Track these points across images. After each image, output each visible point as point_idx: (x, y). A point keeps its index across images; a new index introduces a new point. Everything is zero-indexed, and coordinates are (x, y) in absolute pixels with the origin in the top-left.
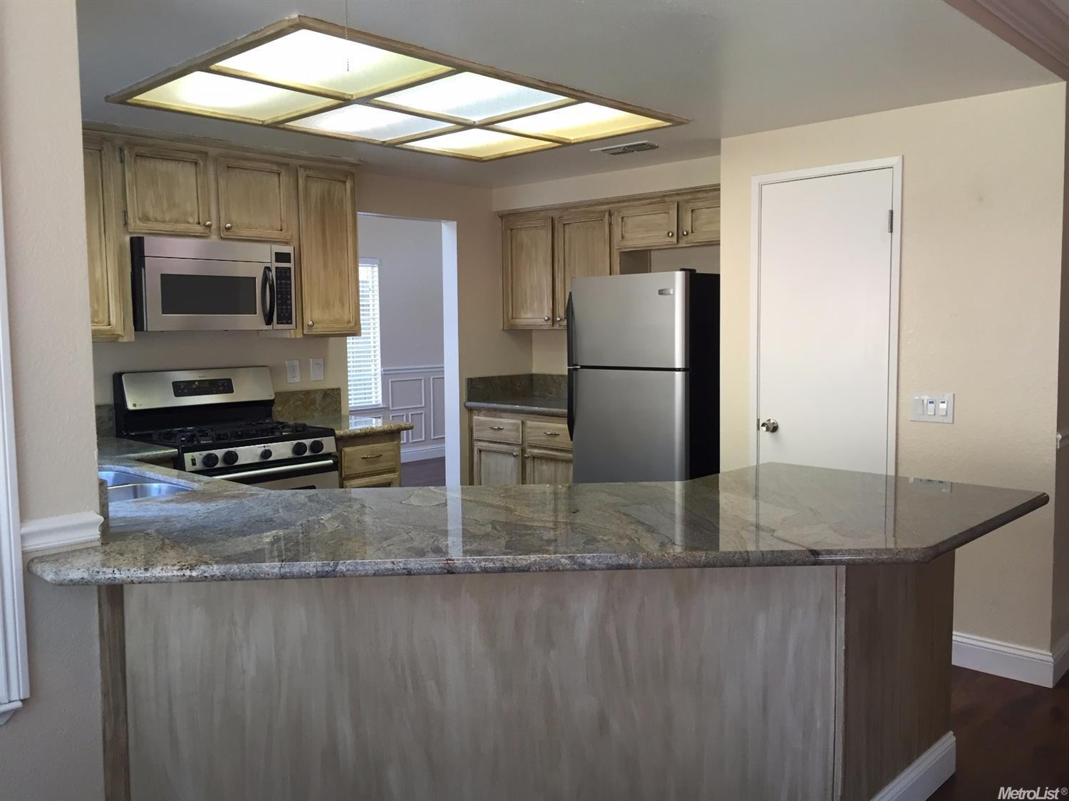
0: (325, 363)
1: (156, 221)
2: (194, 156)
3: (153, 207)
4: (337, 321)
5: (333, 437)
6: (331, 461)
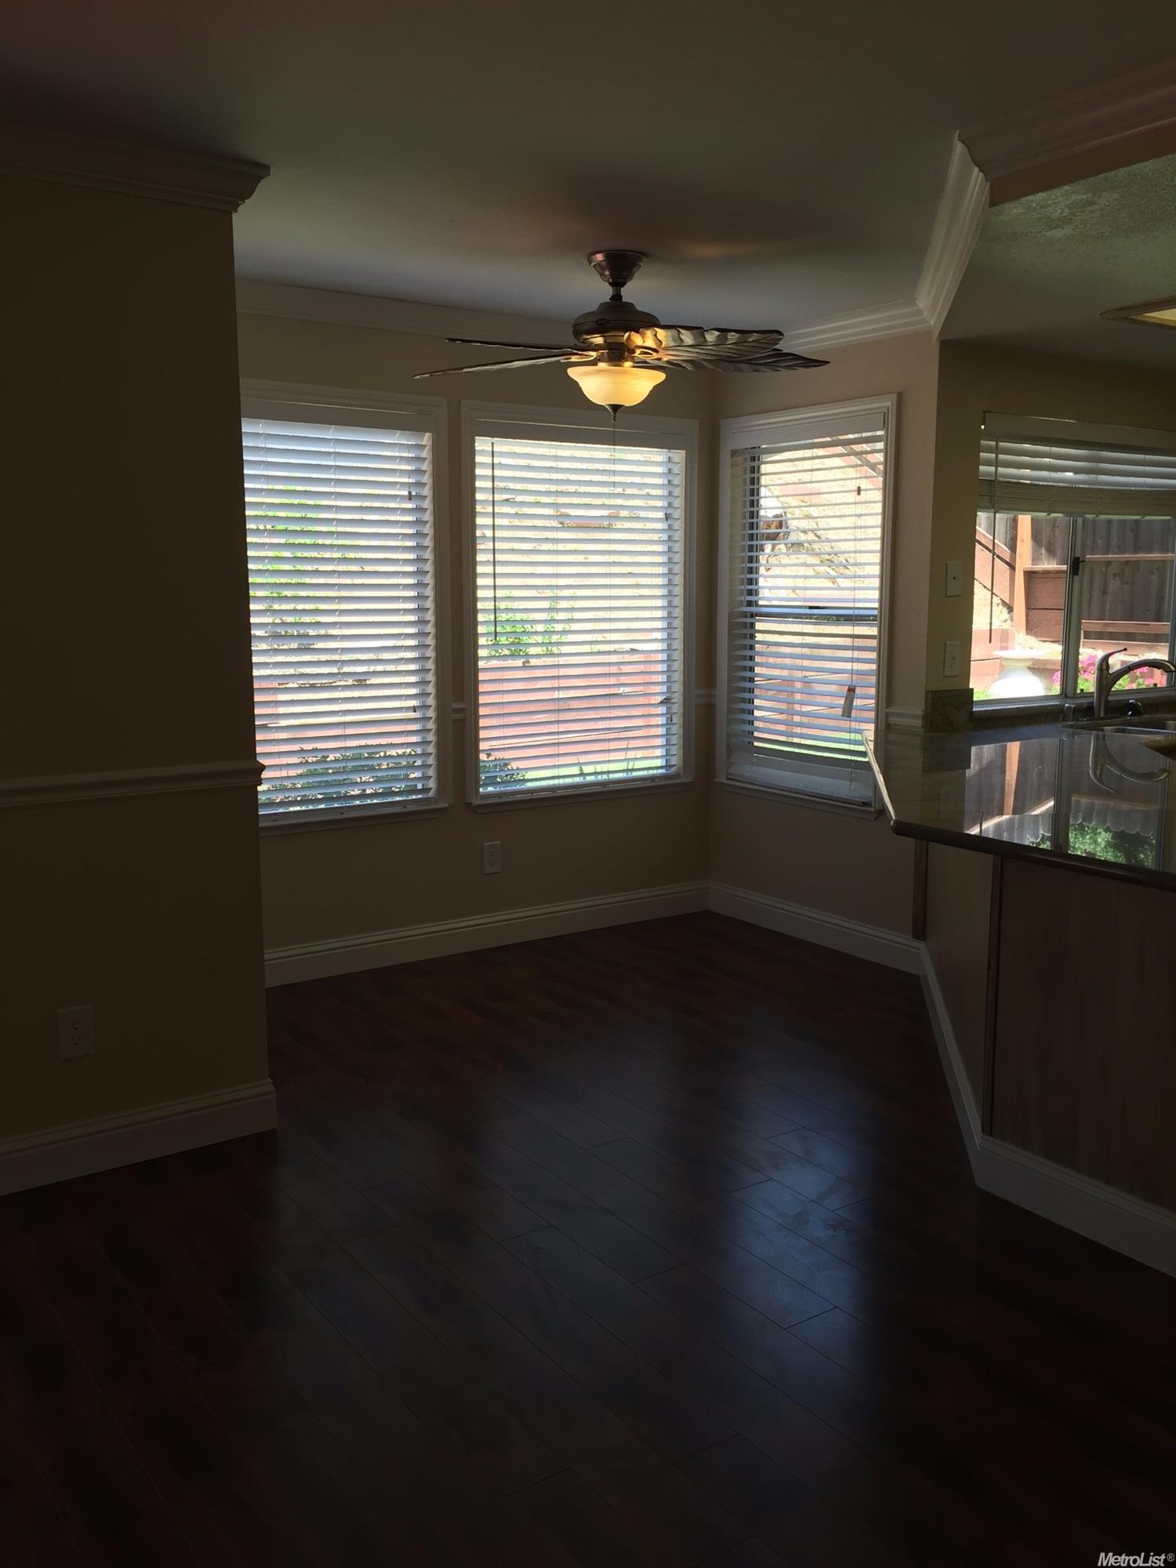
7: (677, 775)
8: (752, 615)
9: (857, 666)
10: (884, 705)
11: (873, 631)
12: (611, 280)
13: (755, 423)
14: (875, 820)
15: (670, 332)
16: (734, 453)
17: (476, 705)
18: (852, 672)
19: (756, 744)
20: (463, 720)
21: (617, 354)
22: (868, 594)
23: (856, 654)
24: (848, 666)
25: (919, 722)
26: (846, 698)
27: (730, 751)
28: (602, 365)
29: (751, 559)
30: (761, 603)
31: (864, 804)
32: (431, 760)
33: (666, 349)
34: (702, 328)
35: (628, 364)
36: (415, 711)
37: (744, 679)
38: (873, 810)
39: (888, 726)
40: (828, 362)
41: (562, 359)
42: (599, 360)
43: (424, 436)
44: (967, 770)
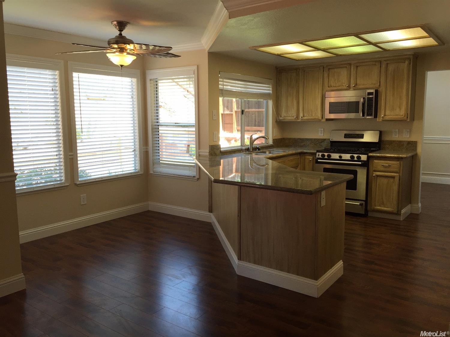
0: (410, 131)
1: (334, 87)
2: (345, 65)
3: (333, 83)
4: (396, 115)
5: (367, 155)
6: (361, 163)
7: (139, 172)
8: (158, 126)
9: (190, 139)
10: (198, 149)
11: (194, 129)
12: (119, 29)
13: (156, 72)
14: (197, 181)
15: (139, 45)
16: (151, 80)
17: (77, 154)
18: (188, 141)
19: (161, 162)
20: (73, 158)
21: (122, 50)
22: (192, 119)
23: (190, 136)
24: (187, 139)
25: (208, 154)
26: (187, 148)
27: (153, 164)
28: (117, 53)
29: (157, 110)
30: (160, 122)
31: (194, 177)
32: (63, 171)
33: (137, 50)
34: (149, 45)
35: (125, 54)
36: (57, 156)
37: (157, 144)
38: (196, 178)
39: (199, 155)
40: (181, 56)
41: (104, 51)
42: (116, 52)
43: (56, 72)
44: (220, 166)
